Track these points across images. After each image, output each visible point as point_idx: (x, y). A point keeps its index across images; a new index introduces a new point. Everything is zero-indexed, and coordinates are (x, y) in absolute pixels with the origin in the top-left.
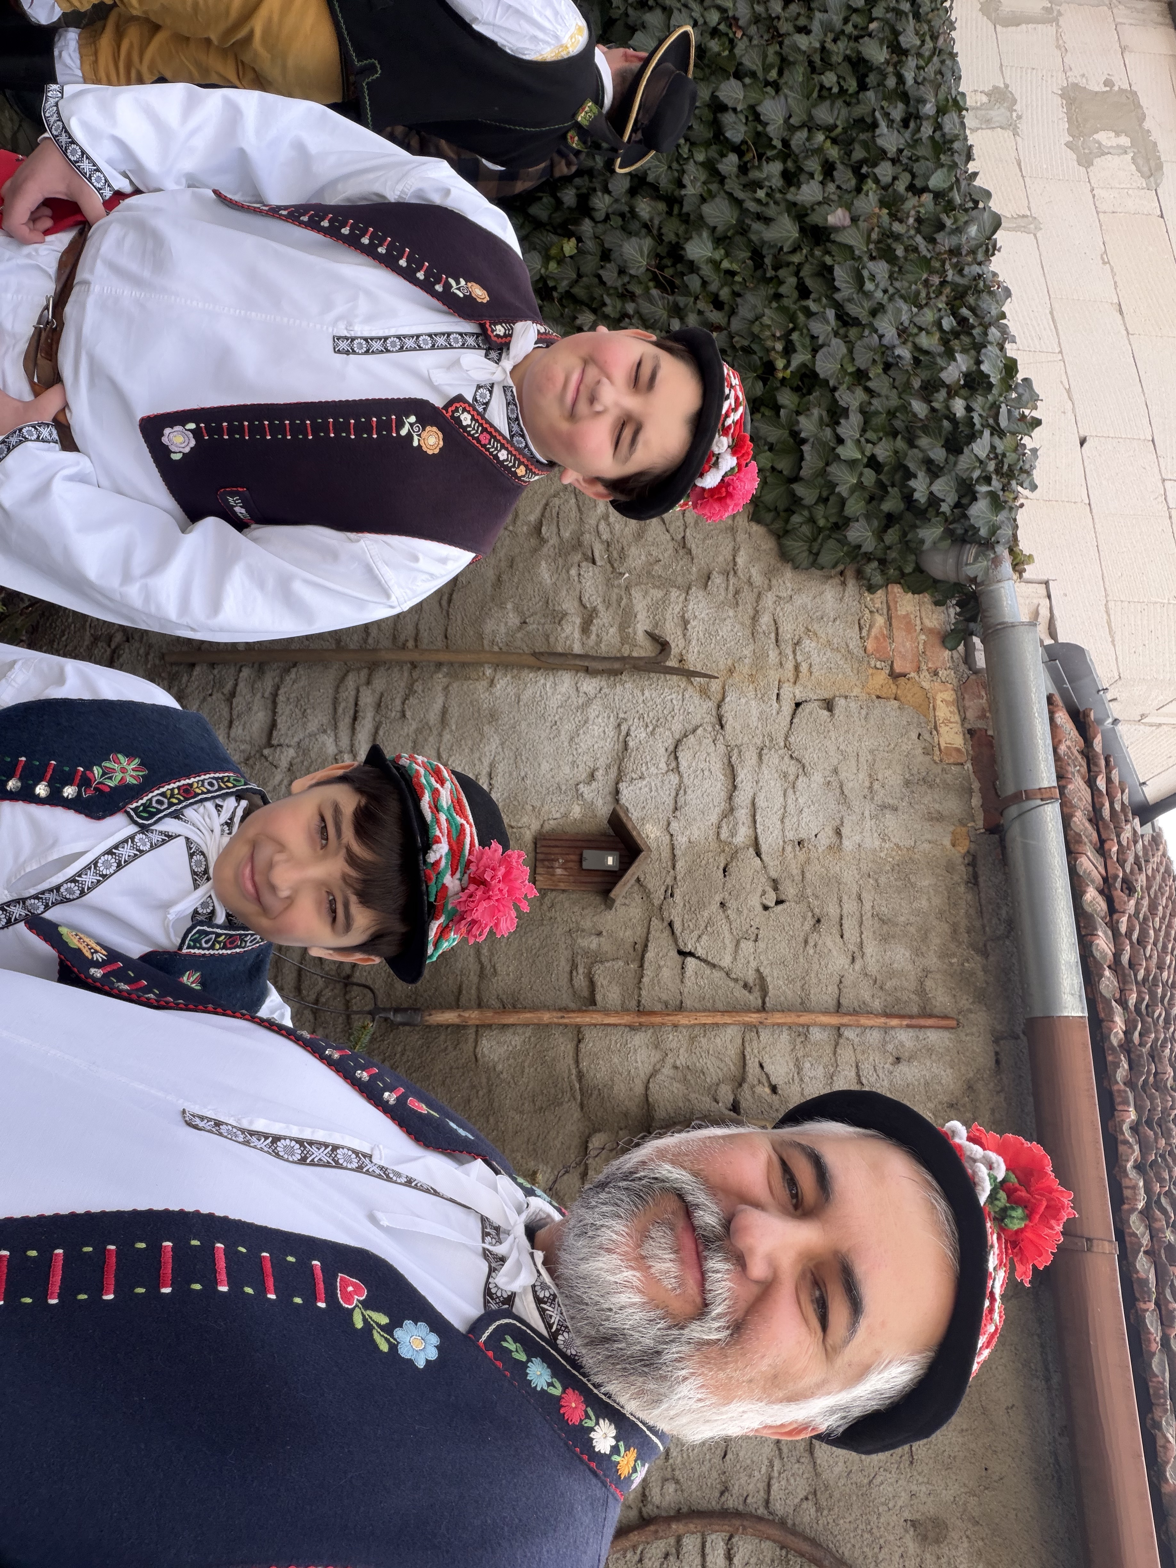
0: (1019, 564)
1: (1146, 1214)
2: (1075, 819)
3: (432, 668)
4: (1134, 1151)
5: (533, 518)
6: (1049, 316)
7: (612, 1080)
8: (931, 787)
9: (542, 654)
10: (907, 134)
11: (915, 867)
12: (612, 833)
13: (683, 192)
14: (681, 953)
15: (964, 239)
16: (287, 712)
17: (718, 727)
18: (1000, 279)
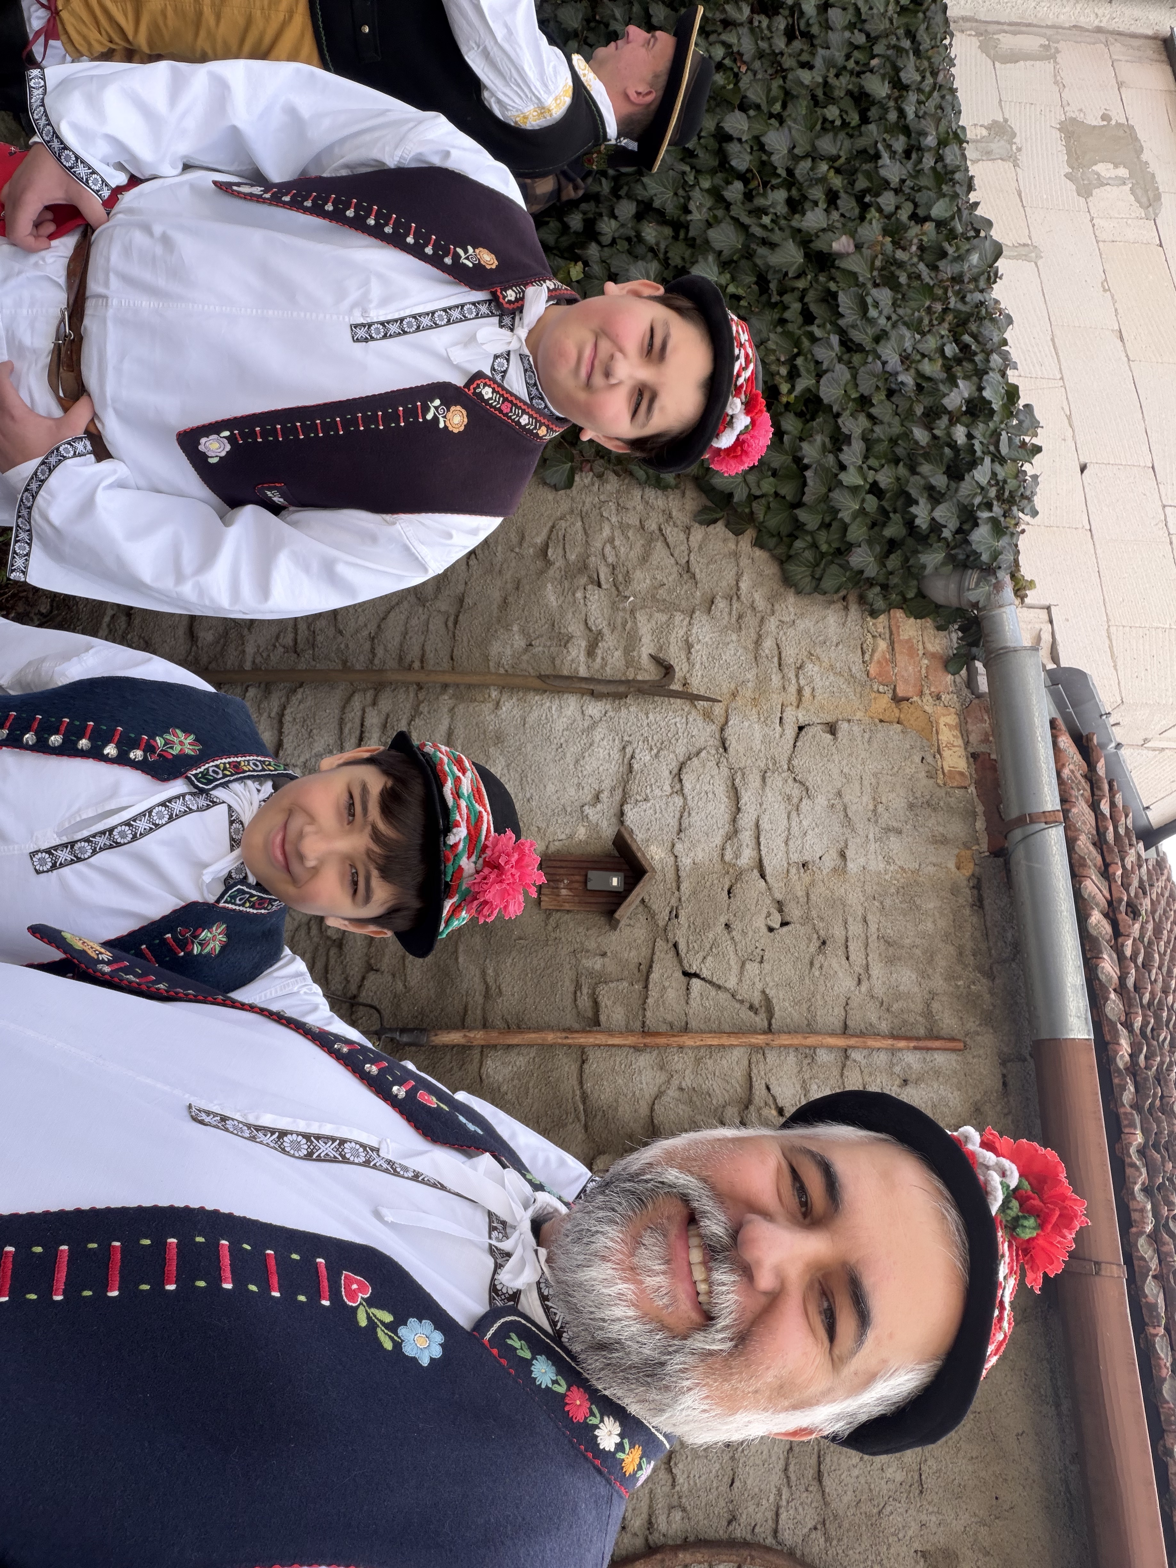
0: (1021, 589)
1: (1154, 1237)
2: (1079, 842)
3: (438, 690)
4: (1141, 1174)
5: (539, 540)
6: (1051, 343)
7: (617, 1101)
8: (935, 810)
9: (548, 676)
10: (910, 165)
11: (920, 890)
12: (617, 854)
13: (689, 218)
14: (686, 974)
15: (966, 267)
16: (294, 732)
17: (721, 750)
18: (1002, 306)
